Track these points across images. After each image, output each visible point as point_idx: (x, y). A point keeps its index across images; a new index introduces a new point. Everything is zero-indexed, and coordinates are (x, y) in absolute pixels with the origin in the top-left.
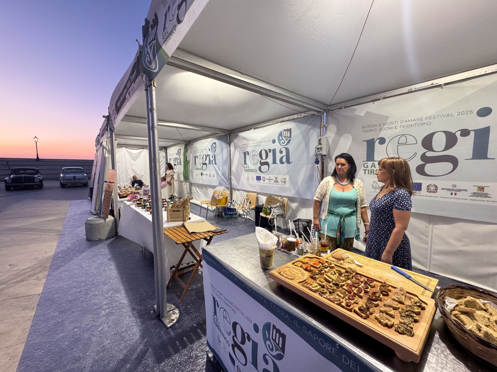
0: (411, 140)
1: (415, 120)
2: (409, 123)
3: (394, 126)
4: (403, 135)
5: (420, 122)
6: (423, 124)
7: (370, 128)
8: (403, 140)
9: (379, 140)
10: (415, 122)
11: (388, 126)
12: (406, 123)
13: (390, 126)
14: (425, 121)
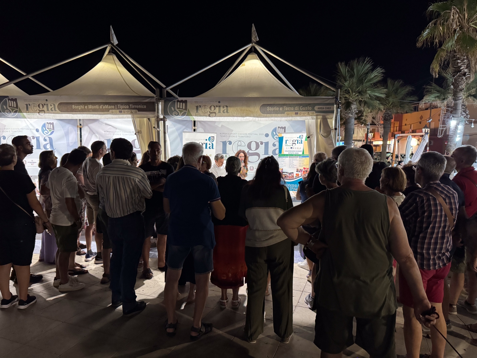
0: (243, 144)
1: (244, 134)
2: (242, 135)
3: (235, 135)
4: (240, 141)
5: (246, 135)
6: (247, 137)
7: (224, 135)
8: (239, 144)
9: (228, 142)
10: (244, 135)
11: (233, 135)
12: (241, 135)
13: (234, 135)
14: (248, 135)
